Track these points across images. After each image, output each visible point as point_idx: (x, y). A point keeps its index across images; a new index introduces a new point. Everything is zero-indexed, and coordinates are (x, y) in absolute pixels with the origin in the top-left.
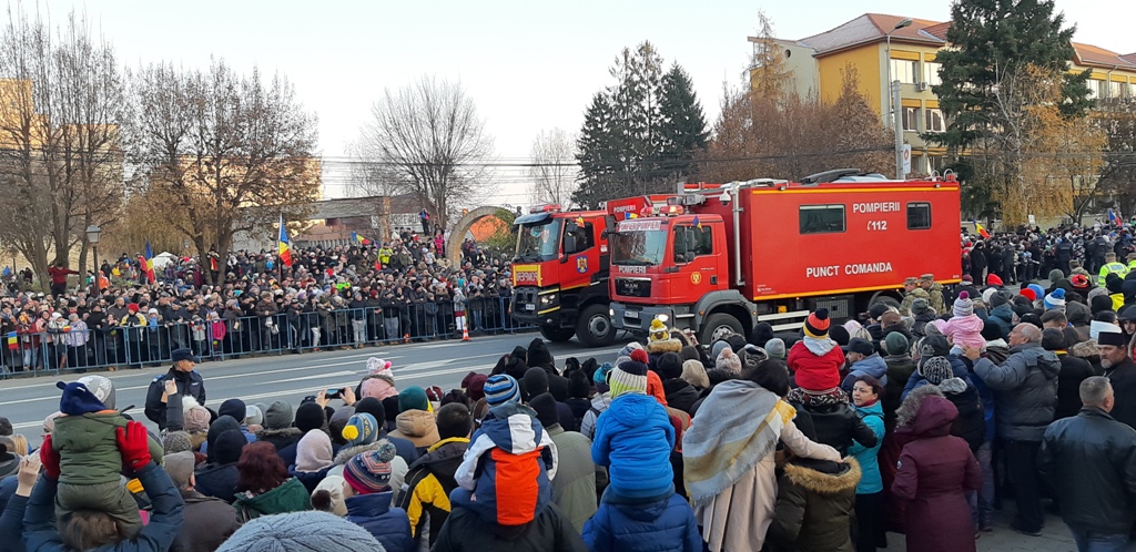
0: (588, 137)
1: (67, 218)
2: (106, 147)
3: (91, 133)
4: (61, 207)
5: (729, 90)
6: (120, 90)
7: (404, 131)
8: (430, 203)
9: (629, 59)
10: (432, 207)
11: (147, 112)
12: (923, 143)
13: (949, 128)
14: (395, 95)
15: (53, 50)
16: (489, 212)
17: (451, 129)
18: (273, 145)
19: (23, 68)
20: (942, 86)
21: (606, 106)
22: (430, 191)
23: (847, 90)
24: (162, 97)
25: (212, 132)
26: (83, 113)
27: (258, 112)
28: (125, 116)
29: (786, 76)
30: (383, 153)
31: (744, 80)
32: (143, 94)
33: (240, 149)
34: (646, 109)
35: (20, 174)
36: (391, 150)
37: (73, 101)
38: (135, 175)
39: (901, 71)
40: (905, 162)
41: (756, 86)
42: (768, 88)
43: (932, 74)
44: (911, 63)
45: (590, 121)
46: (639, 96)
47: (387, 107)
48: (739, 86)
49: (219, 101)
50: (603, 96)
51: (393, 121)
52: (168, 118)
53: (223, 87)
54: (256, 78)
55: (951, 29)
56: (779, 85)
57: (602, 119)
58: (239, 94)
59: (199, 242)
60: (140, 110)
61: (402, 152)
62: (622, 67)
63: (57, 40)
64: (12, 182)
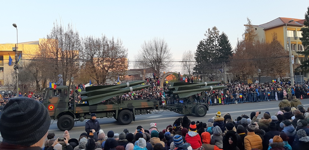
0: (198, 52)
1: (66, 75)
2: (76, 57)
3: (73, 54)
4: (65, 73)
5: (239, 40)
6: (80, 43)
7: (149, 52)
8: (155, 71)
9: (210, 31)
10: (156, 71)
11: (86, 48)
12: (297, 54)
13: (305, 50)
14: (147, 43)
15: (64, 33)
16: (171, 73)
17: (161, 51)
18: (117, 57)
19: (57, 38)
20: (303, 38)
21: (203, 44)
22: (155, 67)
23: (274, 39)
24: (90, 44)
25: (102, 53)
26: (71, 49)
27: (113, 48)
28: (81, 49)
29: (256, 35)
30: (144, 58)
31: (243, 36)
32: (85, 44)
33: (108, 58)
34: (215, 45)
35: (55, 64)
36: (146, 57)
37: (68, 46)
38: (83, 64)
39: (290, 34)
40: (292, 60)
41: (246, 38)
42: (250, 39)
43: (299, 34)
44: (293, 31)
45: (199, 48)
46: (213, 41)
47: (145, 45)
48: (241, 39)
49: (104, 45)
50: (202, 41)
51: (146, 49)
52: (91, 50)
53: (105, 42)
54: (113, 39)
55: (305, 21)
56: (253, 38)
57: (202, 47)
58: (108, 44)
59: (98, 81)
60: (84, 48)
61: (148, 57)
62: (208, 33)
63: (65, 30)
64: (53, 66)
